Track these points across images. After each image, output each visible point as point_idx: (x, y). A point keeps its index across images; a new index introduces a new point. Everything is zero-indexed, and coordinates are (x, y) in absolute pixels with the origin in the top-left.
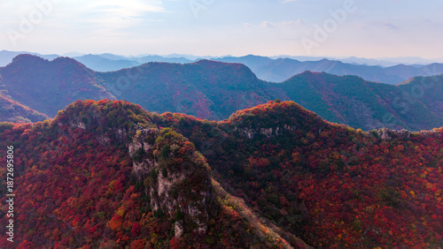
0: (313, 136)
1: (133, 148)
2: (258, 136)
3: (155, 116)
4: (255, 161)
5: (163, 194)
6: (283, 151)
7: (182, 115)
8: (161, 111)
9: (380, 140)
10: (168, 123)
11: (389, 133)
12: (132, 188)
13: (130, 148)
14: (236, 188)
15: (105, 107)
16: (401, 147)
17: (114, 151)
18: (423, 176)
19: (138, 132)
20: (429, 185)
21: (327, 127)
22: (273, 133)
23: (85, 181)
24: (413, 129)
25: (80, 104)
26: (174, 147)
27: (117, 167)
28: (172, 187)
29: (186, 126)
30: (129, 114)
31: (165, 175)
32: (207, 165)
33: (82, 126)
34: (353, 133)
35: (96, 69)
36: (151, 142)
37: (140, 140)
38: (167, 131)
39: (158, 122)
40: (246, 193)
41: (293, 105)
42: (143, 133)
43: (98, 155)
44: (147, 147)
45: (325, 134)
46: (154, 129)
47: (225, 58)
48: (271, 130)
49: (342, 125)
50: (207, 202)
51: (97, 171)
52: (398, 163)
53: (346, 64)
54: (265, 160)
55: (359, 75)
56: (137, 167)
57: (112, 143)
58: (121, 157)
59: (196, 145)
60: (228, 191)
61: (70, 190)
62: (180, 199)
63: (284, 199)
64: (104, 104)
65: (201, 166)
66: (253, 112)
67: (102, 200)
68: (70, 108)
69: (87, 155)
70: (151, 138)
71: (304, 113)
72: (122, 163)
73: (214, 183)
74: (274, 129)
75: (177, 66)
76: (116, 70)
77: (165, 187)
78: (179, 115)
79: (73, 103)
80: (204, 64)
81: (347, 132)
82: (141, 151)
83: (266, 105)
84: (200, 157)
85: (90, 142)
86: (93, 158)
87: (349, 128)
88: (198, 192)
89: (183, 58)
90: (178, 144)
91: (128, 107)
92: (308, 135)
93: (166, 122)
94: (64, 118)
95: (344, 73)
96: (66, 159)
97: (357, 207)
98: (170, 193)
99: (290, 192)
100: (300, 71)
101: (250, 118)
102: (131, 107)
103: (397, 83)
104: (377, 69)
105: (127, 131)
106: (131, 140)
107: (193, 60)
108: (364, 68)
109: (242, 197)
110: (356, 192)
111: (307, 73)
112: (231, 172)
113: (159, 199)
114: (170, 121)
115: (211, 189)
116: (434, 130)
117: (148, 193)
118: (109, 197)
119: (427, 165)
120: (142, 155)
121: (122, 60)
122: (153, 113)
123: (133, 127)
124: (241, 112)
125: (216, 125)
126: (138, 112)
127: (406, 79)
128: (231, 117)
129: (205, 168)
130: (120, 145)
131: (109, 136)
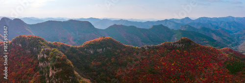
0: (119, 51)
1: (40, 56)
2: (96, 52)
3: (50, 43)
4: (94, 63)
5: (52, 76)
6: (107, 58)
7: (61, 43)
8: (53, 41)
9: (145, 50)
10: (55, 46)
11: (148, 47)
12: (38, 72)
13: (38, 56)
14: (86, 75)
15: (30, 38)
16: (152, 51)
17: (32, 57)
18: (161, 60)
19: (42, 50)
20: (163, 63)
21: (125, 47)
22: (102, 51)
23: (19, 67)
24: (155, 44)
25: (21, 37)
26: (57, 57)
27: (32, 63)
28: (56, 74)
29: (63, 48)
30: (39, 42)
31: (53, 69)
32: (72, 65)
33: (20, 45)
34: (135, 48)
35: (28, 23)
36: (48, 54)
37: (43, 53)
38: (54, 50)
39: (51, 46)
40: (91, 77)
41: (110, 39)
42: (44, 50)
43: (25, 57)
44: (45, 56)
45: (124, 50)
46: (49, 49)
47: (81, 19)
48: (101, 49)
49: (130, 46)
50: (72, 81)
51: (24, 64)
52: (152, 58)
53: (130, 21)
54: (99, 63)
55: (135, 26)
56: (41, 64)
57: (31, 53)
58: (35, 59)
59: (67, 56)
60: (82, 76)
61: (13, 69)
62: (59, 79)
63: (108, 78)
64: (30, 37)
65: (69, 65)
66: (93, 42)
67: (25, 75)
68: (17, 38)
69: (21, 57)
70: (47, 53)
71: (115, 42)
72: (35, 62)
73: (76, 73)
74: (103, 49)
75: (60, 22)
76: (35, 23)
77: (53, 74)
78: (60, 43)
79: (18, 36)
80: (72, 22)
81: (133, 48)
82: (43, 58)
83: (99, 39)
84: (69, 62)
85: (23, 52)
86: (23, 59)
87: (133, 47)
88: (68, 76)
89: (63, 19)
90: (59, 56)
91: (39, 39)
92: (117, 51)
93: (54, 46)
94: (14, 42)
95: (129, 25)
96: (13, 57)
97: (140, 77)
98: (55, 76)
99: (111, 75)
100: (112, 24)
101: (92, 45)
102: (40, 39)
103: (148, 28)
104: (141, 23)
105: (38, 49)
106: (39, 53)
107: (67, 20)
108: (136, 23)
109: (89, 79)
110: (139, 71)
111: (115, 25)
112: (84, 68)
113: (49, 78)
114: (56, 46)
115: (74, 76)
116: (162, 44)
117: (45, 75)
118: (28, 74)
119: (162, 56)
120: (43, 60)
121: (38, 20)
122: (49, 42)
123: (40, 47)
124: (88, 42)
125: (76, 48)
126: (43, 41)
127: (150, 26)
128: (83, 44)
129: (71, 66)
130: (34, 55)
131: (30, 50)
